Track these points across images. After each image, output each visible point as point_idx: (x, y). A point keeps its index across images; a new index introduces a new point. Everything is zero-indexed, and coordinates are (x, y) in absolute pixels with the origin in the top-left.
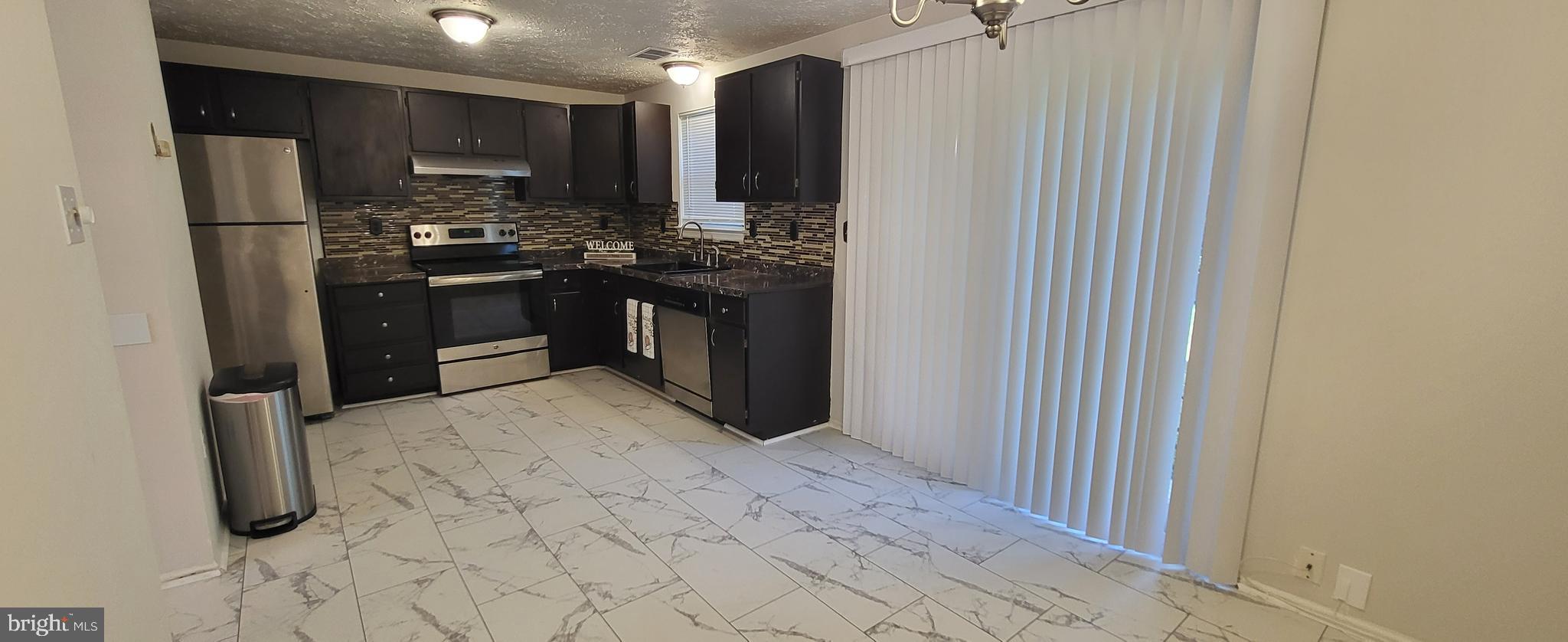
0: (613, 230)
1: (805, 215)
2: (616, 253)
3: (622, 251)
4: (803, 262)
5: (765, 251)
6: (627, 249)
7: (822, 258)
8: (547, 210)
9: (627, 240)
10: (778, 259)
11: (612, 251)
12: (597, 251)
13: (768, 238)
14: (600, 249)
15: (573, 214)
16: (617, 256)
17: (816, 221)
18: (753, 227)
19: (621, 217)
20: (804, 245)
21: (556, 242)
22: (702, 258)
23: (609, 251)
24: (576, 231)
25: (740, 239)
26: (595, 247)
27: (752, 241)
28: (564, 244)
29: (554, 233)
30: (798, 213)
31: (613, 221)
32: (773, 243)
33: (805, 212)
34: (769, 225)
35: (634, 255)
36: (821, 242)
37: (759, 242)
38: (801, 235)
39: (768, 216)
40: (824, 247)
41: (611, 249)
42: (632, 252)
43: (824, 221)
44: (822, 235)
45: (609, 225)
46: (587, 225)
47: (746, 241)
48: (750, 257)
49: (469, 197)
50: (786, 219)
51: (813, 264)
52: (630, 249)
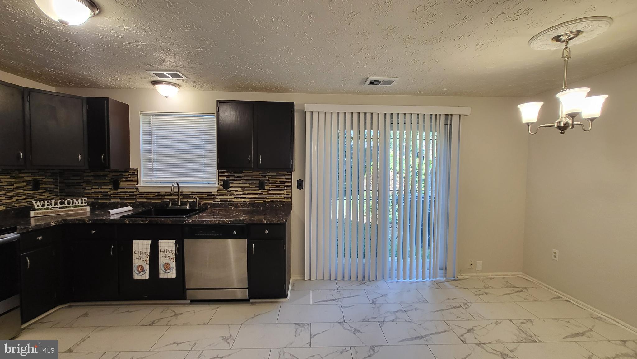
0: (45, 191)
1: (270, 177)
2: (69, 208)
3: (75, 207)
4: (269, 200)
5: (237, 196)
6: (80, 204)
7: (283, 197)
9: (80, 197)
10: (249, 200)
11: (67, 207)
12: (47, 209)
13: (240, 190)
14: (50, 207)
15: (5, 178)
16: (72, 211)
17: (278, 180)
18: (226, 185)
19: (52, 180)
20: (269, 192)
22: (180, 204)
23: (60, 208)
25: (214, 191)
26: (44, 205)
27: (226, 192)
30: (264, 176)
31: (45, 183)
32: (244, 192)
33: (270, 175)
34: (241, 182)
35: (88, 208)
36: (282, 190)
37: (232, 192)
38: (267, 187)
39: (240, 178)
40: (284, 192)
41: (64, 206)
42: (85, 206)
43: (284, 180)
44: (283, 187)
45: (41, 187)
47: (219, 192)
48: (222, 200)
50: (256, 179)
51: (277, 201)
52: (84, 204)
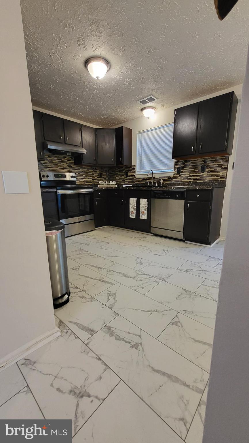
0: (103, 178)
1: (210, 162)
2: (110, 185)
3: (112, 184)
4: (208, 180)
5: (186, 178)
7: (219, 177)
8: (84, 169)
9: (114, 180)
10: (193, 180)
11: (109, 185)
12: (103, 184)
13: (187, 173)
14: (104, 184)
15: (92, 171)
16: (111, 186)
17: (216, 164)
18: (179, 171)
19: (105, 174)
20: (208, 174)
21: (86, 181)
22: (153, 184)
23: (107, 185)
24: (93, 178)
25: (171, 175)
26: (102, 183)
27: (178, 175)
28: (89, 182)
29: (86, 178)
30: (205, 161)
31: (103, 175)
32: (190, 175)
33: (210, 161)
34: (189, 168)
36: (219, 171)
37: (182, 175)
38: (207, 170)
39: (188, 165)
40: (221, 173)
41: (108, 184)
42: (115, 185)
43: (222, 163)
44: (220, 169)
45: (102, 176)
46: (96, 176)
47: (174, 176)
48: (176, 181)
49: (59, 162)
50: (200, 165)
51: (214, 180)
52: (115, 184)
